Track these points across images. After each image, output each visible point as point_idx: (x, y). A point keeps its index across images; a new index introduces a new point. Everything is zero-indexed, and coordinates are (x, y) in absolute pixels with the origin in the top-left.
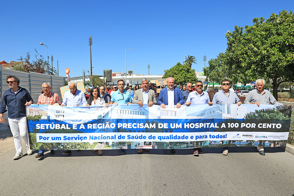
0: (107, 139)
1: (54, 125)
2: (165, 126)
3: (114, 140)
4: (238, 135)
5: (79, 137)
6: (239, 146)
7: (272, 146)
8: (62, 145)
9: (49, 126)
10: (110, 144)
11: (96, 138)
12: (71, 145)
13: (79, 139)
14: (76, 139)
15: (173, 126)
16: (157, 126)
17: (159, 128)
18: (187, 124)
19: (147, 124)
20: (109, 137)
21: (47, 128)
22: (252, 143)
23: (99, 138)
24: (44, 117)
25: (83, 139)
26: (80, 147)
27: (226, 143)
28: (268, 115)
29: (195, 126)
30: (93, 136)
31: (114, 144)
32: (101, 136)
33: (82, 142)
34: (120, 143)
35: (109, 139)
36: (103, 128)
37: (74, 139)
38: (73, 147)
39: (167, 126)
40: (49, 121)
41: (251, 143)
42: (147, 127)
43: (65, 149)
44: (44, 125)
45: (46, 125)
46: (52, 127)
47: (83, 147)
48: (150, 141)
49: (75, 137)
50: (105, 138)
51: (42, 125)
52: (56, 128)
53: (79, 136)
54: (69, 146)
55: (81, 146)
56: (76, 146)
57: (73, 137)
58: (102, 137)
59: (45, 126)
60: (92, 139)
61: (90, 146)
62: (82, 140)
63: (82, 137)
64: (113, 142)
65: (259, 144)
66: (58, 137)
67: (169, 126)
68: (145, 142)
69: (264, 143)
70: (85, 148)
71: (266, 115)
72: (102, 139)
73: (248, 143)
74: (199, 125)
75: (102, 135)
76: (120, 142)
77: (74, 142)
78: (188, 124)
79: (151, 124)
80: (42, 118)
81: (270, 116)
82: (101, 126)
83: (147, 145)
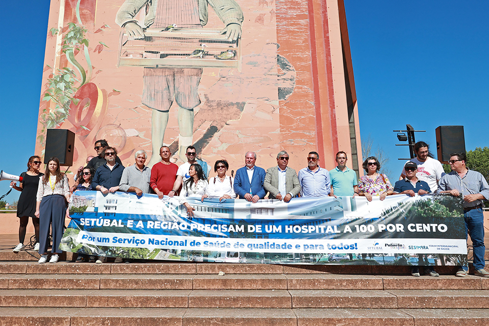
0: (175, 245)
1: (102, 220)
2: (258, 229)
3: (184, 248)
4: (377, 244)
5: (134, 240)
6: (383, 264)
7: (439, 263)
8: (110, 251)
9: (95, 222)
10: (179, 252)
11: (158, 243)
12: (121, 251)
13: (133, 243)
14: (129, 242)
15: (269, 229)
16: (246, 228)
17: (248, 231)
18: (289, 227)
19: (231, 226)
20: (178, 242)
21: (93, 225)
22: (406, 258)
23: (163, 243)
24: (90, 209)
25: (139, 243)
26: (134, 255)
27: (358, 258)
28: (421, 209)
29: (302, 230)
30: (153, 239)
31: (184, 253)
32: (165, 240)
33: (137, 247)
34: (193, 253)
35: (178, 245)
36: (169, 228)
37: (126, 241)
38: (125, 254)
39: (260, 229)
40: (96, 214)
41: (403, 260)
42: (231, 230)
43: (113, 256)
44: (89, 219)
45: (91, 220)
46: (99, 223)
47: (140, 255)
48: (236, 251)
49: (128, 240)
50: (171, 243)
51: (86, 219)
52: (105, 225)
53: (134, 237)
54: (118, 253)
55: (136, 252)
56: (128, 253)
57: (126, 240)
58: (167, 241)
59: (90, 222)
60: (153, 244)
61: (149, 254)
62: (137, 243)
63: (139, 240)
64: (182, 250)
65: (418, 260)
66: (105, 238)
67: (263, 228)
68: (228, 253)
69: (426, 259)
70: (141, 256)
71: (419, 209)
72: (166, 244)
73: (399, 258)
74: (308, 228)
75: (167, 239)
76: (192, 251)
77: (126, 247)
78: (291, 227)
79: (237, 226)
80: (88, 210)
81: (425, 211)
82: (167, 226)
83: (231, 256)
